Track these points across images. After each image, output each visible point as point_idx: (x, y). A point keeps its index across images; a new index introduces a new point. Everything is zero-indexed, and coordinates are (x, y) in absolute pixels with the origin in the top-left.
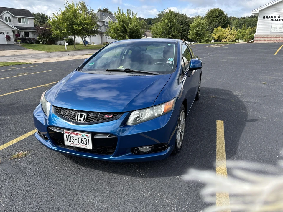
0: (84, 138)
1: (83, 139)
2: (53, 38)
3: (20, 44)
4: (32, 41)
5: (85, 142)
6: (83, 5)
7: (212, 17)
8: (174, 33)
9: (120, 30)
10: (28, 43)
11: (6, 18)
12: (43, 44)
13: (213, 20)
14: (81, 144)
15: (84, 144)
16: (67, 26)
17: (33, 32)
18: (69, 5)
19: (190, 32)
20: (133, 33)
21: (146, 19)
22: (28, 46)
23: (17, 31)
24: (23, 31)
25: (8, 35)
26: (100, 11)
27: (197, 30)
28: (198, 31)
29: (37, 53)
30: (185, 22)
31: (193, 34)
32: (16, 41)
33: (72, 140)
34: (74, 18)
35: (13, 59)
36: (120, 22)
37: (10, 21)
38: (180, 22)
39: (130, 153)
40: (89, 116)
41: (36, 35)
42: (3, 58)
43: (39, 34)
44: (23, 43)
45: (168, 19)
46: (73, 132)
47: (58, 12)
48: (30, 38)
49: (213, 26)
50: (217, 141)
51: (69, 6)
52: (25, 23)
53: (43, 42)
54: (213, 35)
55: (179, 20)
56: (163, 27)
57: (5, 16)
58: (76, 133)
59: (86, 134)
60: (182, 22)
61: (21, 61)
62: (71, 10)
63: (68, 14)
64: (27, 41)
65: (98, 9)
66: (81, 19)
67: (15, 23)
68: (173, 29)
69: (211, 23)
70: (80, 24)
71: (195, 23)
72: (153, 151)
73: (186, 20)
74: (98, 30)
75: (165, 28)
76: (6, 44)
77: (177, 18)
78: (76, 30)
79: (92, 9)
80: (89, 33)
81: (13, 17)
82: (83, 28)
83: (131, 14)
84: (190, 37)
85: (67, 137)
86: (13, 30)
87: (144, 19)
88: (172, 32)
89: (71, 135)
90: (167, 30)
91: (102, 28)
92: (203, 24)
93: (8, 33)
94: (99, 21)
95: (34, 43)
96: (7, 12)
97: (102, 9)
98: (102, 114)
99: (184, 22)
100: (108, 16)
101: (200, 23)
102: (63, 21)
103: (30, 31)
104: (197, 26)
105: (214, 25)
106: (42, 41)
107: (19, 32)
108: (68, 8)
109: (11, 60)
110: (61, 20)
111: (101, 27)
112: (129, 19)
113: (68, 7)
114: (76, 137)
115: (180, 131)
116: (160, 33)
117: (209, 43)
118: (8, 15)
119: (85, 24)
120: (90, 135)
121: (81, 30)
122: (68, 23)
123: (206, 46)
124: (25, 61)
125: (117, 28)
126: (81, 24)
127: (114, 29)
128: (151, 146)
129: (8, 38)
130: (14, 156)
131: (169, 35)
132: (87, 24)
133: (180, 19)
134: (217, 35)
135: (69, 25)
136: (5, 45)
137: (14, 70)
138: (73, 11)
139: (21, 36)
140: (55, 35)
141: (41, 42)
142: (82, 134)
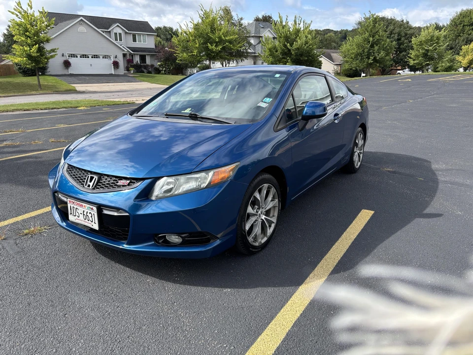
0: (89, 212)
1: (88, 214)
2: (179, 65)
3: (132, 74)
4: (150, 70)
5: (91, 219)
6: (227, 12)
7: (462, 25)
8: (378, 55)
9: (279, 51)
10: (143, 72)
11: (116, 34)
12: (165, 74)
13: (463, 31)
14: (86, 220)
15: (90, 222)
16: (199, 45)
17: (152, 56)
18: (204, 11)
19: (413, 53)
20: (301, 55)
21: (337, 31)
22: (143, 76)
23: (130, 54)
24: (138, 54)
25: (116, 60)
26: (257, 20)
27: (426, 48)
28: (428, 51)
29: (152, 87)
30: (406, 34)
31: (417, 56)
32: (127, 69)
33: (77, 214)
34: (211, 32)
35: (115, 97)
36: (281, 37)
37: (121, 40)
38: (397, 35)
39: (153, 242)
40: (102, 180)
41: (156, 61)
42: (103, 94)
43: (161, 59)
44: (137, 72)
45: (369, 31)
46: (77, 202)
47: (187, 25)
48: (148, 65)
49: (463, 41)
50: (336, 244)
51: (206, 13)
52: (142, 43)
53: (165, 71)
54: (459, 58)
55: (394, 32)
56: (358, 46)
57: (115, 31)
58: (81, 203)
59: (91, 207)
60: (399, 34)
61: (123, 100)
62: (207, 21)
63: (203, 27)
64: (143, 69)
65: (255, 17)
66: (221, 34)
67: (128, 42)
68: (376, 48)
69: (460, 36)
70: (218, 42)
71: (423, 36)
72: (184, 243)
73: (408, 31)
74: (249, 51)
75: (362, 47)
76: (113, 73)
77: (391, 27)
78: (212, 51)
79: (240, 17)
80: (234, 56)
81: (126, 33)
82: (223, 48)
83: (302, 24)
84: (412, 63)
85: (71, 209)
86: (124, 52)
87: (335, 31)
88: (374, 53)
89: (76, 207)
90: (366, 50)
91: (256, 49)
92: (438, 38)
93: (116, 57)
94: (253, 37)
95: (153, 73)
96: (118, 26)
97: (261, 17)
98: (117, 179)
99: (403, 35)
100: (268, 27)
101: (432, 37)
102: (194, 38)
103: (148, 55)
104: (427, 42)
105: (464, 39)
106: (164, 69)
107: (132, 55)
108: (203, 18)
109: (113, 97)
110: (192, 36)
111: (256, 46)
112: (298, 31)
113: (204, 15)
114: (80, 210)
115: (263, 218)
116: (353, 56)
117: (453, 72)
118: (118, 31)
119: (227, 41)
120: (95, 209)
121: (221, 51)
122: (202, 41)
123: (433, 78)
124: (128, 100)
125: (275, 48)
126: (221, 41)
127: (270, 50)
128: (183, 235)
129: (116, 64)
130: (26, 231)
131: (369, 58)
132: (230, 42)
133: (397, 30)
134: (466, 58)
135: (202, 44)
136: (111, 75)
137: (107, 112)
138: (209, 21)
139: (135, 62)
140: (181, 60)
141: (162, 70)
142: (88, 206)
